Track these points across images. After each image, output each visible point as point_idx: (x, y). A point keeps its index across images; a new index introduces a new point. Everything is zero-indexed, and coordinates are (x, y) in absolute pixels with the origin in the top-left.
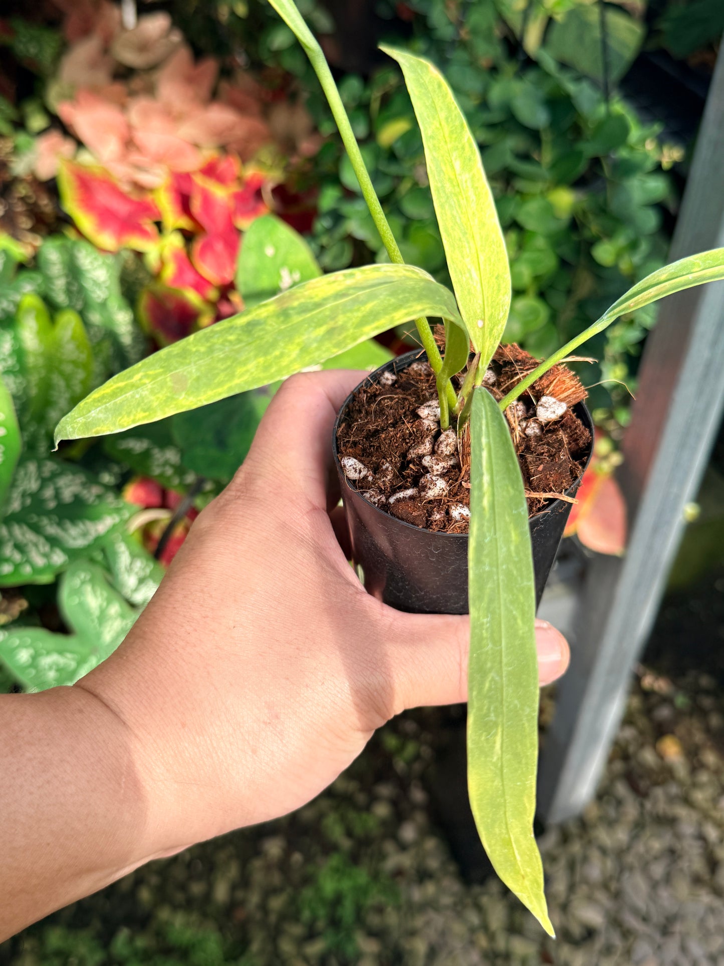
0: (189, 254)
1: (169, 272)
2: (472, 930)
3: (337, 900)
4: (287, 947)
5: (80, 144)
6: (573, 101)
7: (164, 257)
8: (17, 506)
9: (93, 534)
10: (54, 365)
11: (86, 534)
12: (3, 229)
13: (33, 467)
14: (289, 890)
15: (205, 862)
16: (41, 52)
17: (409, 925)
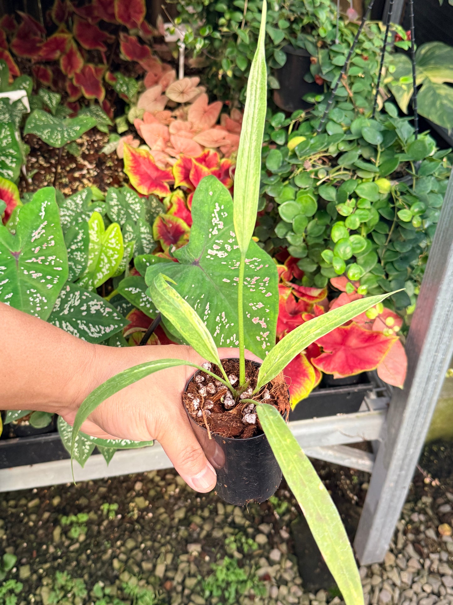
0: (185, 200)
1: (175, 208)
5: (143, 142)
6: (397, 131)
7: (172, 201)
8: (66, 312)
9: (103, 332)
10: (103, 249)
11: (99, 332)
12: (95, 182)
13: (77, 293)
14: (199, 577)
15: (153, 552)
16: (128, 89)
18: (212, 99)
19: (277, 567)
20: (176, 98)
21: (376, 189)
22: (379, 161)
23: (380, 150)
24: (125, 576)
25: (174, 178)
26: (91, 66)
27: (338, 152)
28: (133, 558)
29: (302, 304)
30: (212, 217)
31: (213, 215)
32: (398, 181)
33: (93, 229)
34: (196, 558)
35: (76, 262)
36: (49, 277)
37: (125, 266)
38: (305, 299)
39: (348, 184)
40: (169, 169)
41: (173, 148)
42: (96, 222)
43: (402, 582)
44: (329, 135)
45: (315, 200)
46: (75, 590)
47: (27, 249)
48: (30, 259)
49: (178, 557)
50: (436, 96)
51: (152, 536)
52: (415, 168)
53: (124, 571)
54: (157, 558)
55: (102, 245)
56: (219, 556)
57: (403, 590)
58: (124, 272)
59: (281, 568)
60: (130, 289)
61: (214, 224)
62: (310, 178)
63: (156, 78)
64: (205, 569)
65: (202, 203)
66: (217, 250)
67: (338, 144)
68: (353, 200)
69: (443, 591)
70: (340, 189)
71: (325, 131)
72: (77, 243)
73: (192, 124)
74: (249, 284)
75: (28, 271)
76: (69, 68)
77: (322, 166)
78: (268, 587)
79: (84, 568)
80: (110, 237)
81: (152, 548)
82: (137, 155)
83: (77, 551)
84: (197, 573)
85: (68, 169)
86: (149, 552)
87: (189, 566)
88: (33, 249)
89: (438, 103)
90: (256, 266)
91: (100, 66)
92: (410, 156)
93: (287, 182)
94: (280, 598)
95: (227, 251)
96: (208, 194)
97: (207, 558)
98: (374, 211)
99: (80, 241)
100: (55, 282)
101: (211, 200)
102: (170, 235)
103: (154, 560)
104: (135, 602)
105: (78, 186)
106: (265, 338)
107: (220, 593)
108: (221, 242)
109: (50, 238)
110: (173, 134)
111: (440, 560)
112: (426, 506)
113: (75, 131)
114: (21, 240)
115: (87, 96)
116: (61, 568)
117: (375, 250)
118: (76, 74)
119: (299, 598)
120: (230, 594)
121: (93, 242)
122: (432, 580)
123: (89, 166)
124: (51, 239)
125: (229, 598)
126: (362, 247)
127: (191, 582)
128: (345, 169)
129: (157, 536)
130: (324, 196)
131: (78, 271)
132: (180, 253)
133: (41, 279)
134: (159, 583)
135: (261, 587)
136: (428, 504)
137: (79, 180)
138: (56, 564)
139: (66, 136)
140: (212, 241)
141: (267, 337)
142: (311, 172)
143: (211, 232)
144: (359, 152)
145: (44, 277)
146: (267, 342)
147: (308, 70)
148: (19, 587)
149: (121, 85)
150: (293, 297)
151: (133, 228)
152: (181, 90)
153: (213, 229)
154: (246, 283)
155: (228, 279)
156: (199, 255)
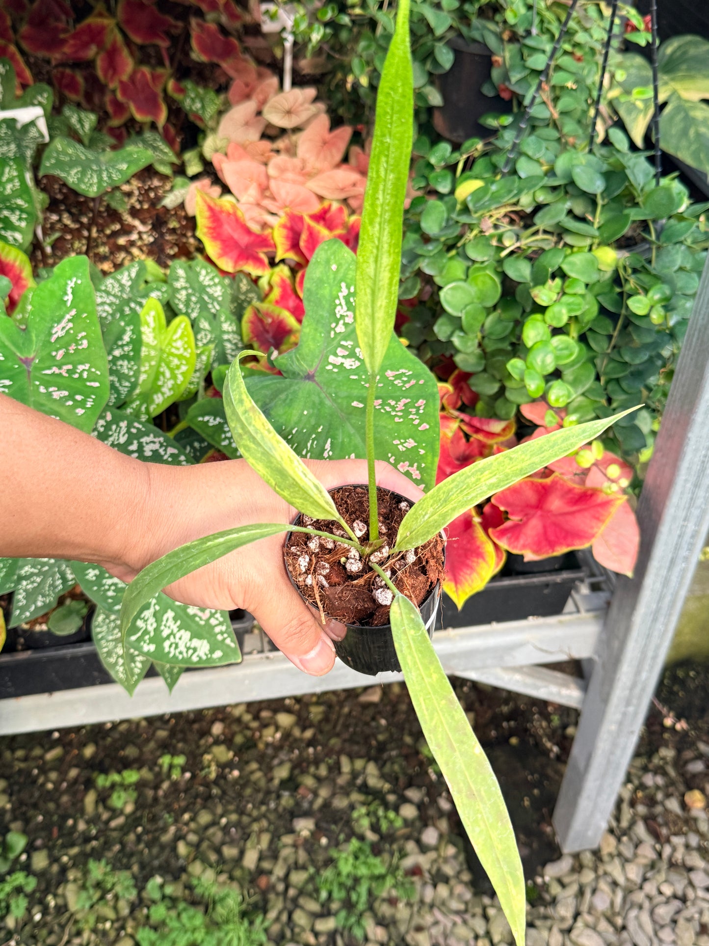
0: (293, 280)
1: (276, 293)
2: (477, 937)
4: (300, 918)
5: (226, 190)
6: (628, 172)
7: (273, 282)
10: (163, 358)
12: (150, 253)
13: (123, 425)
14: (312, 870)
15: (240, 830)
16: (203, 107)
17: (417, 920)
18: (336, 122)
19: (432, 855)
20: (278, 120)
21: (593, 263)
22: (598, 219)
23: (600, 202)
24: (196, 868)
25: (275, 246)
26: (146, 70)
27: (534, 204)
28: (209, 839)
29: (475, 445)
30: (336, 305)
31: (337, 302)
32: (629, 251)
33: (148, 325)
34: (306, 840)
35: (121, 377)
36: (79, 397)
37: (198, 384)
38: (480, 437)
39: (550, 255)
40: (267, 232)
41: (274, 199)
42: (153, 313)
43: (628, 879)
44: (520, 178)
45: (497, 280)
46: (118, 889)
47: (44, 353)
48: (49, 368)
49: (279, 838)
50: (689, 121)
51: (238, 806)
52: (656, 230)
53: (194, 859)
54: (246, 840)
55: (161, 350)
56: (342, 837)
57: (628, 892)
58: (196, 393)
59: (439, 856)
60: (206, 418)
61: (338, 316)
62: (490, 246)
63: (247, 90)
64: (321, 858)
65: (320, 282)
66: (343, 357)
67: (534, 193)
68: (558, 281)
69: (691, 894)
70: (537, 263)
71: (514, 172)
72: (122, 346)
73: (304, 161)
74: (394, 410)
75: (47, 388)
76: (110, 72)
77: (509, 227)
78: (418, 886)
79: (132, 855)
80: (175, 338)
81: (238, 824)
82: (217, 209)
83: (121, 828)
84: (308, 864)
85: (108, 232)
86: (233, 830)
87: (296, 852)
88: (54, 354)
89: (692, 133)
90: (405, 382)
91: (160, 70)
92: (647, 212)
93: (453, 252)
94: (438, 903)
95: (358, 359)
96: (330, 268)
97: (324, 841)
98: (590, 297)
99: (128, 344)
100: (89, 405)
101: (334, 279)
102: (269, 336)
103: (242, 843)
104: (211, 906)
105: (124, 259)
107: (343, 894)
108: (349, 343)
109: (80, 336)
110: (275, 178)
111: (687, 846)
112: (666, 763)
113: (120, 171)
114: (34, 338)
115: (139, 117)
116: (97, 855)
117: (592, 361)
118: (121, 82)
119: (466, 903)
120: (359, 896)
121: (148, 345)
122: (674, 877)
123: (141, 228)
124: (82, 338)
125: (357, 902)
126: (571, 355)
127: (298, 878)
128: (545, 232)
129: (245, 806)
130: (512, 274)
131: (124, 391)
132: (284, 361)
133: (67, 400)
134: (248, 878)
135: (408, 886)
136: (668, 759)
137: (125, 249)
138: (88, 848)
139: (105, 178)
140: (335, 343)
142: (492, 236)
143: (334, 329)
144: (568, 205)
145: (71, 397)
147: (488, 76)
148: (31, 884)
149: (193, 100)
150: (462, 434)
151: (210, 324)
152: (287, 107)
153: (337, 324)
154: (388, 409)
155: (361, 402)
156: (315, 365)
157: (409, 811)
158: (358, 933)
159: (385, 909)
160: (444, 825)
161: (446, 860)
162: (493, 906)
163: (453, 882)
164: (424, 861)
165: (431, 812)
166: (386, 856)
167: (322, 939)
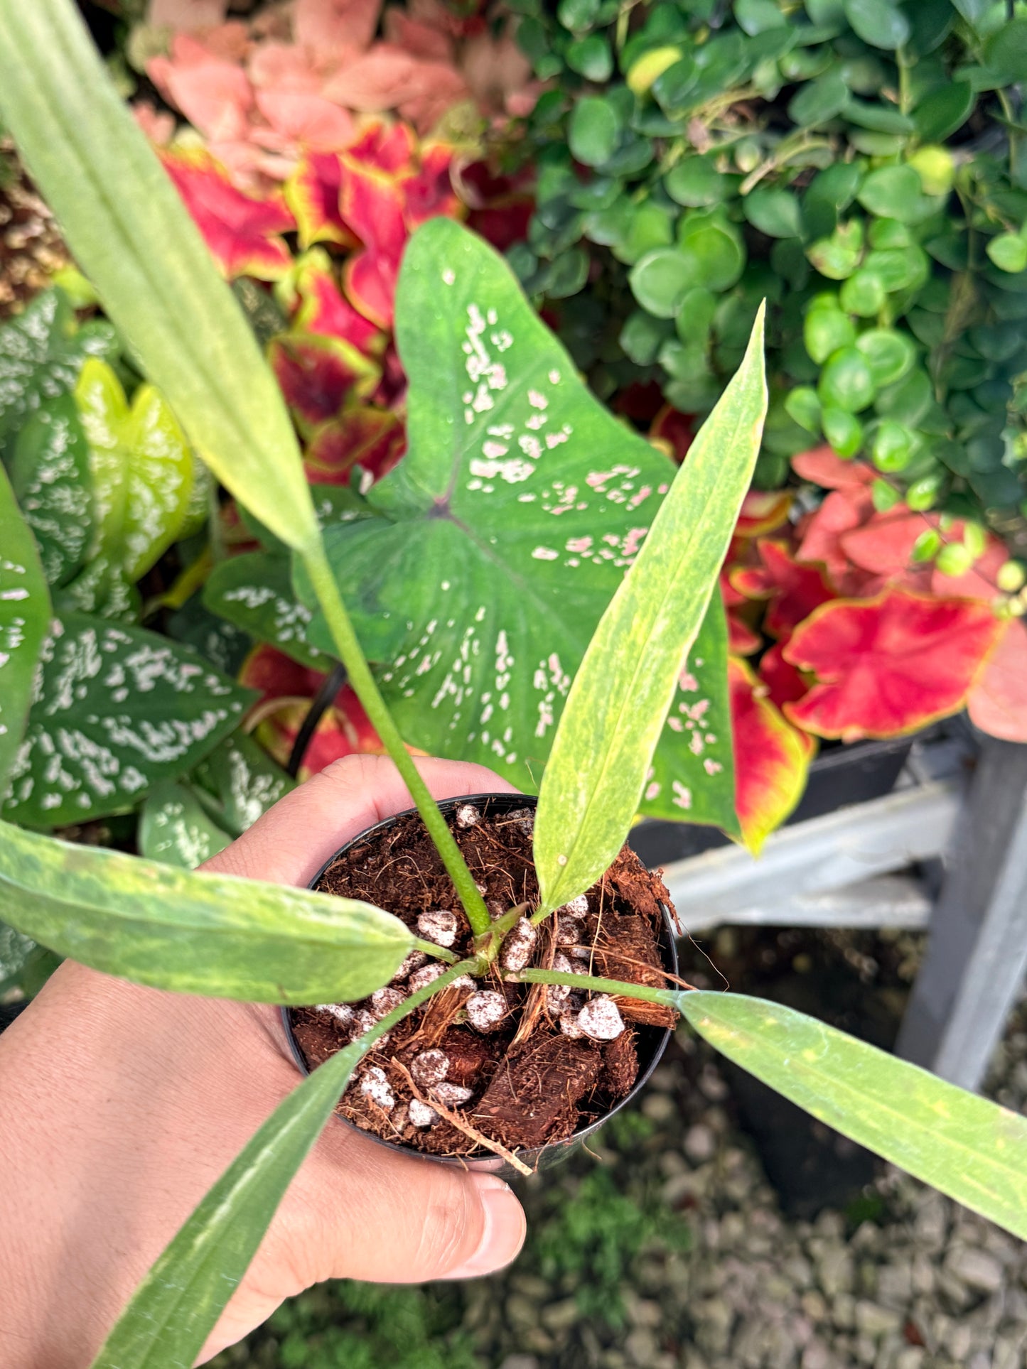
0: (340, 280)
1: (311, 309)
2: (800, 1292)
3: (595, 1245)
4: (520, 1312)
5: (181, 120)
7: (301, 287)
8: (64, 701)
9: (186, 740)
10: (131, 463)
11: (175, 743)
13: (88, 638)
17: (703, 1282)
19: (707, 1171)
21: (914, 181)
22: (907, 97)
23: (903, 63)
25: (293, 220)
27: (782, 83)
30: (466, 356)
31: (467, 348)
32: (974, 149)
33: (92, 409)
35: (65, 520)
37: (206, 503)
39: (830, 178)
40: (276, 194)
41: (269, 125)
42: (98, 388)
44: (746, 35)
45: (733, 236)
52: (1012, 103)
55: (127, 453)
58: (207, 522)
59: (718, 1171)
60: (242, 594)
61: (475, 378)
62: (713, 172)
65: (427, 313)
66: (500, 459)
67: (780, 61)
68: (854, 227)
70: (809, 196)
71: (733, 24)
72: (54, 461)
73: (309, 49)
74: (619, 556)
77: (741, 133)
78: (693, 1224)
80: (147, 427)
82: (178, 167)
90: (629, 494)
92: (992, 73)
93: (642, 194)
94: (730, 1246)
95: (527, 458)
96: (441, 281)
98: (915, 250)
99: (64, 456)
100: (13, 642)
101: (454, 298)
102: (316, 392)
105: (27, 273)
106: (697, 723)
107: (580, 1260)
108: (504, 430)
110: (265, 87)
117: (924, 363)
119: (773, 1239)
120: (606, 1260)
121: (101, 449)
125: (604, 1271)
126: (897, 365)
128: (815, 134)
130: (763, 222)
131: (73, 546)
132: (387, 491)
135: (678, 1227)
137: (26, 254)
140: (478, 432)
141: (706, 716)
142: (714, 155)
143: (470, 405)
144: (848, 77)
146: (704, 732)
153: (475, 393)
154: (607, 554)
155: (551, 547)
156: (446, 483)
157: (659, 1108)
158: (615, 1319)
159: (650, 1274)
160: (717, 1119)
161: (731, 1176)
162: (815, 1237)
163: (747, 1206)
164: (696, 1184)
165: (694, 1101)
166: (635, 1186)
167: (561, 1337)
